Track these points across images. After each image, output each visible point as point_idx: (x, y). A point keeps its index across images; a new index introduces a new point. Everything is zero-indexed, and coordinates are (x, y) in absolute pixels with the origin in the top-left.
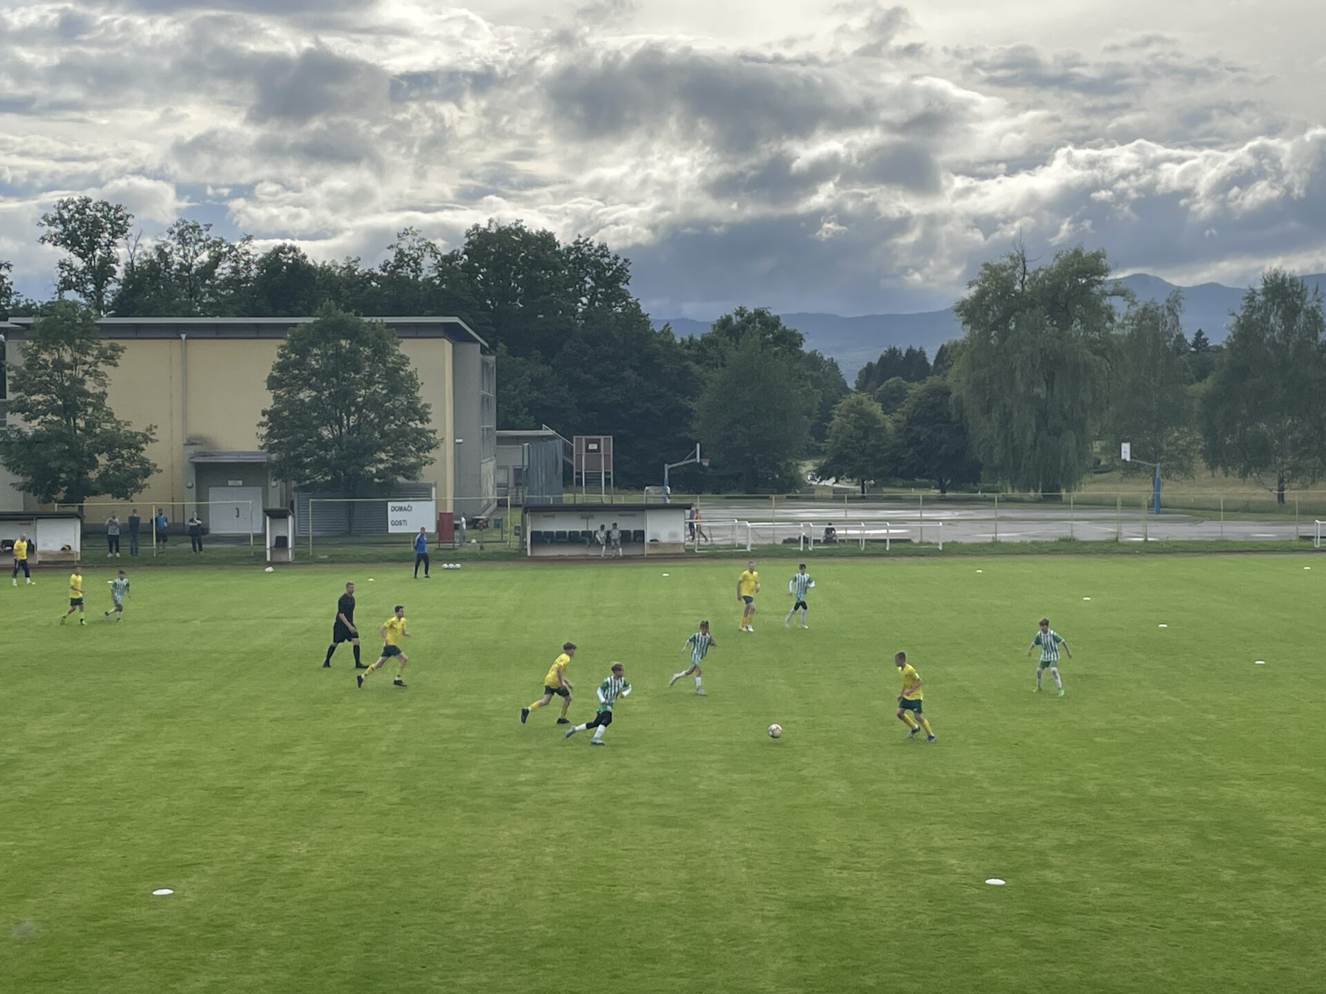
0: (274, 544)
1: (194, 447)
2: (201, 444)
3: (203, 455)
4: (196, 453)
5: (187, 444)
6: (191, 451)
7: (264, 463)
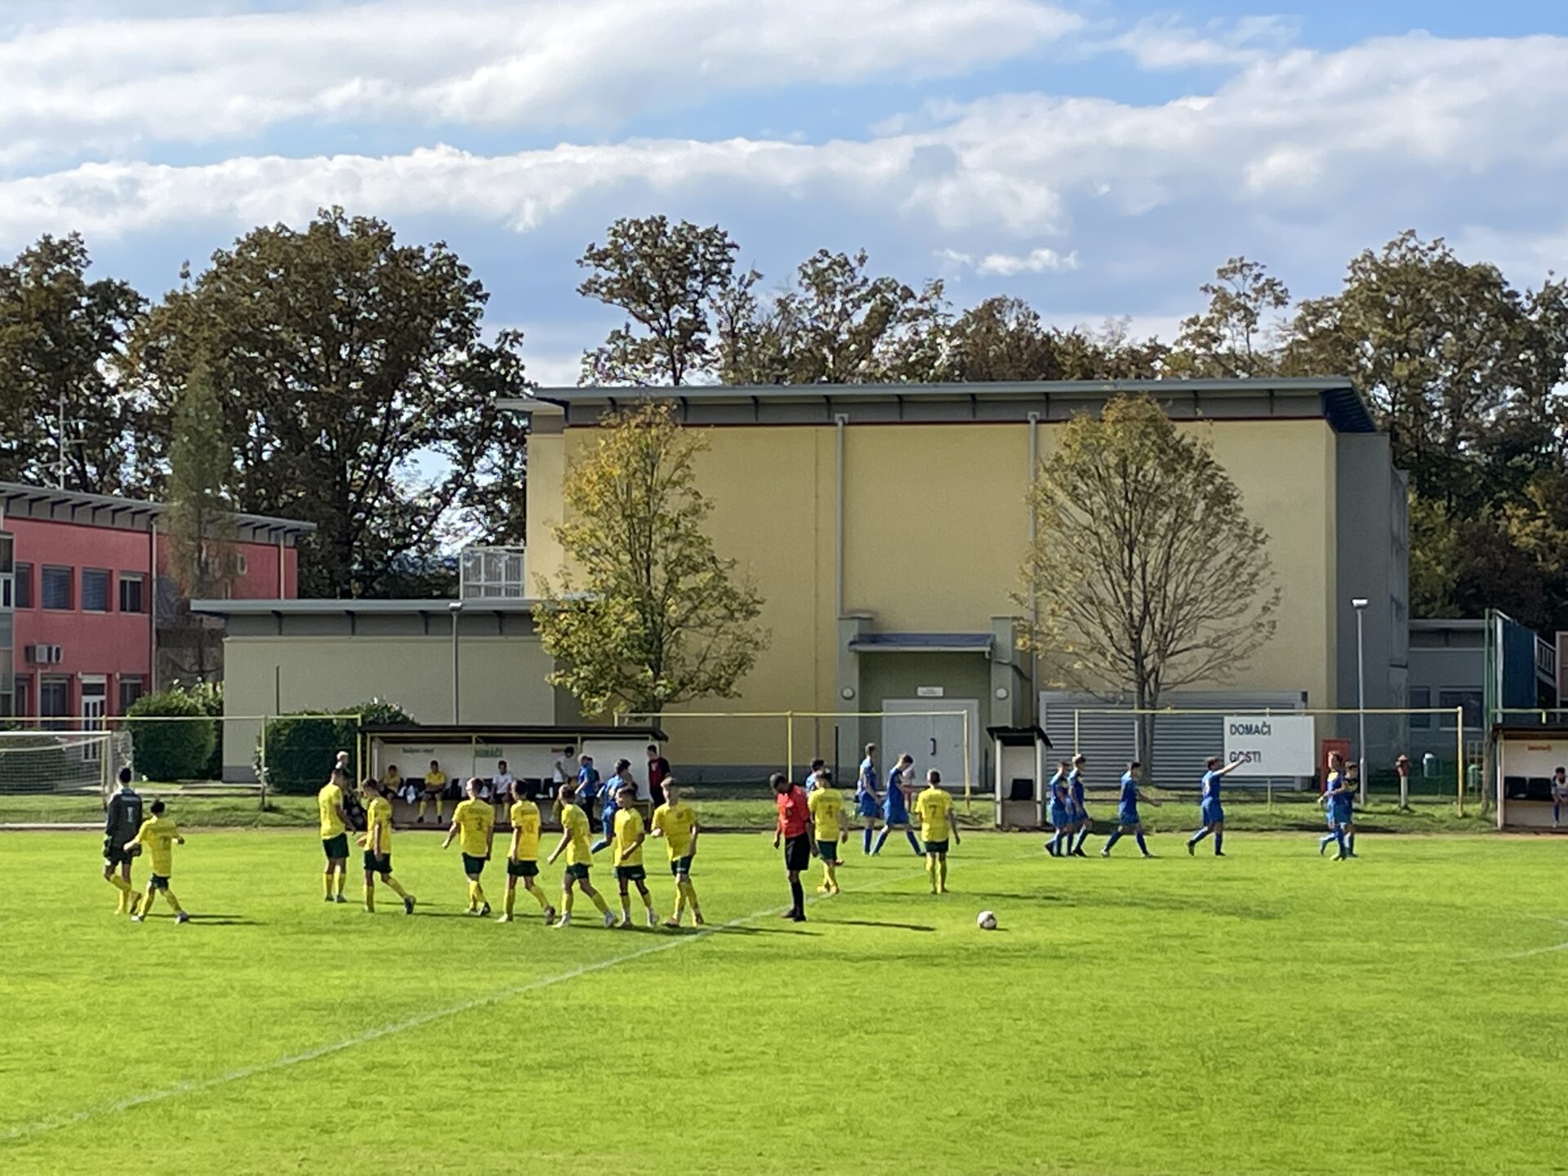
0: (1008, 794)
1: (856, 622)
2: (871, 619)
3: (875, 639)
4: (861, 635)
5: (847, 616)
6: (853, 630)
7: (983, 653)
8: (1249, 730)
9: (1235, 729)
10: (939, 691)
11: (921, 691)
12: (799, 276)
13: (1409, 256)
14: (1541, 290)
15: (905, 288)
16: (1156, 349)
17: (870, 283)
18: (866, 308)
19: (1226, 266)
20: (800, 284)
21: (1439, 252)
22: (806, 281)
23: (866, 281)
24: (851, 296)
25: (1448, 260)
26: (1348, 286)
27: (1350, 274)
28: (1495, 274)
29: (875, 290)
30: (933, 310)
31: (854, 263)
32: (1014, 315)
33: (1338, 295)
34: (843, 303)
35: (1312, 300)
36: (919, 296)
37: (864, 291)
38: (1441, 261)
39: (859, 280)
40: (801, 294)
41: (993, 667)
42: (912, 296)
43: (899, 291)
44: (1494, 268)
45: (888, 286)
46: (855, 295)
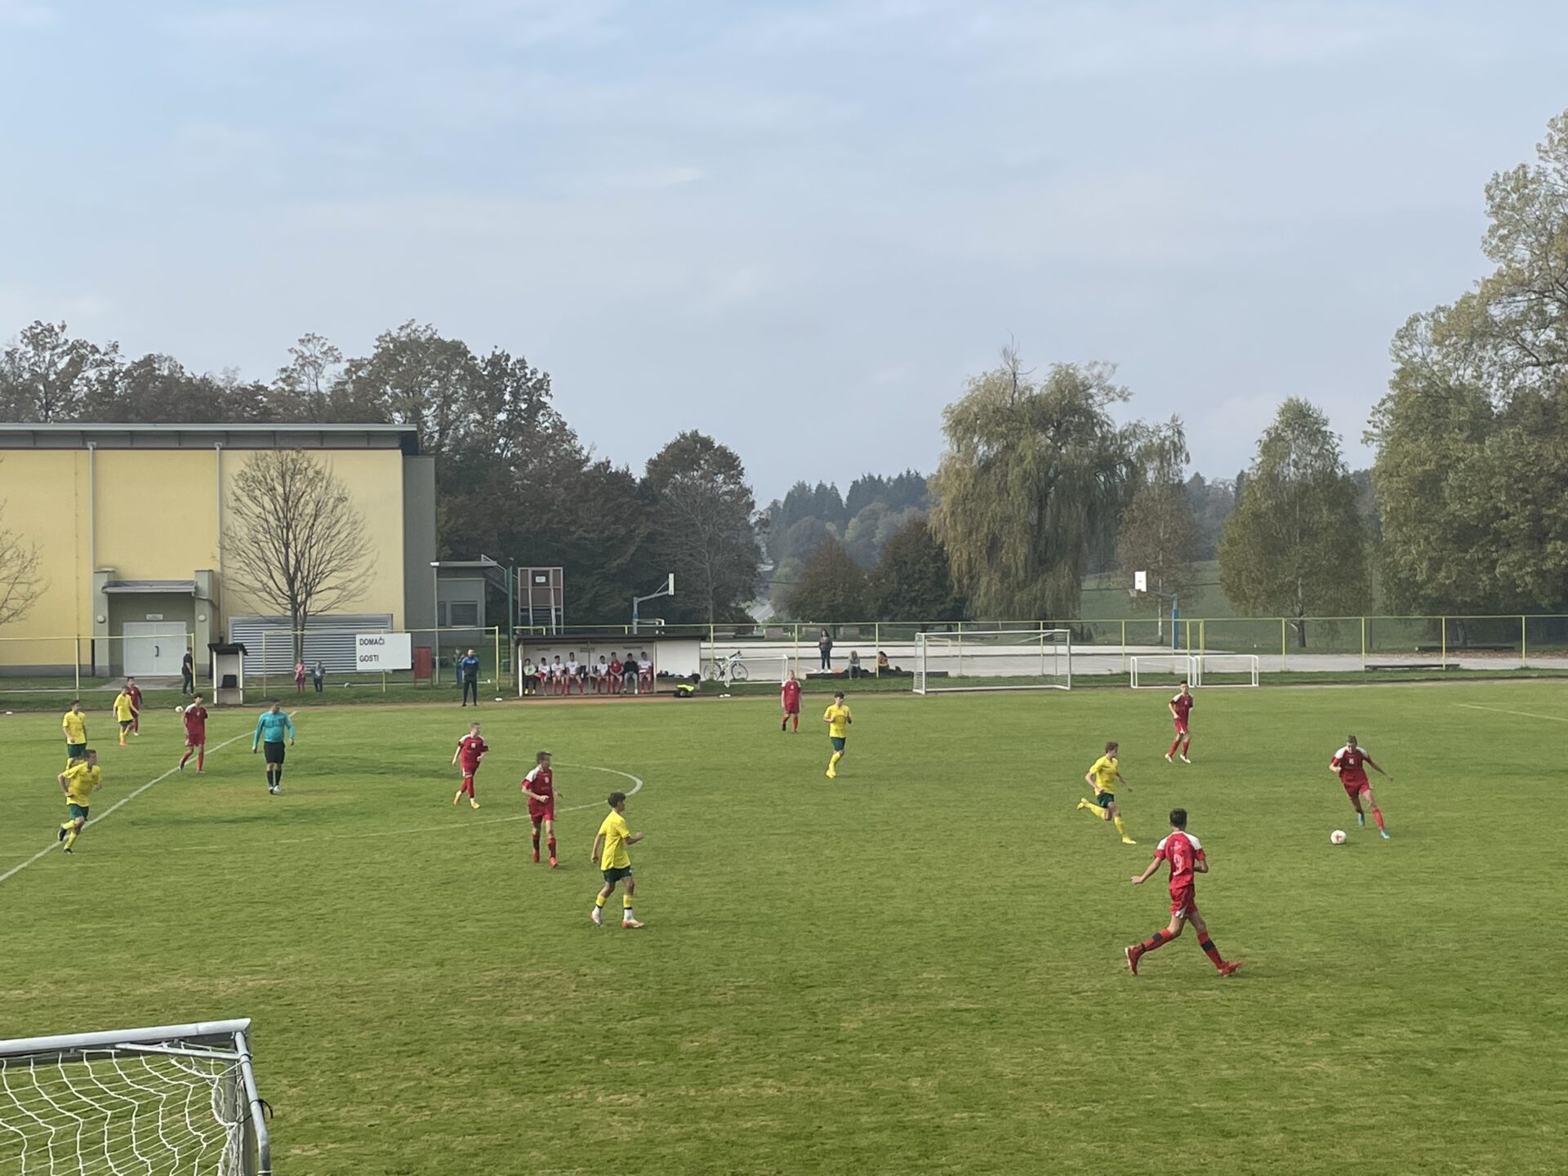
0: (220, 685)
1: (106, 575)
2: (113, 572)
3: (116, 584)
4: (109, 582)
5: (98, 572)
6: (104, 580)
7: (190, 593)
8: (371, 642)
9: (363, 642)
10: (161, 617)
11: (149, 617)
12: (20, 337)
13: (412, 335)
14: (490, 357)
15: (93, 346)
16: (259, 389)
17: (70, 343)
18: (67, 359)
19: (303, 337)
20: (22, 342)
21: (429, 332)
22: (25, 341)
23: (67, 341)
24: (56, 351)
25: (436, 337)
26: (376, 351)
27: (377, 343)
28: (462, 346)
29: (73, 347)
30: (112, 361)
31: (57, 329)
32: (167, 366)
33: (370, 357)
34: (51, 355)
35: (356, 358)
36: (102, 351)
37: (65, 348)
38: (431, 338)
39: (62, 341)
40: (22, 348)
41: (196, 601)
42: (98, 351)
43: (89, 349)
44: (461, 343)
45: (82, 345)
46: (59, 350)
